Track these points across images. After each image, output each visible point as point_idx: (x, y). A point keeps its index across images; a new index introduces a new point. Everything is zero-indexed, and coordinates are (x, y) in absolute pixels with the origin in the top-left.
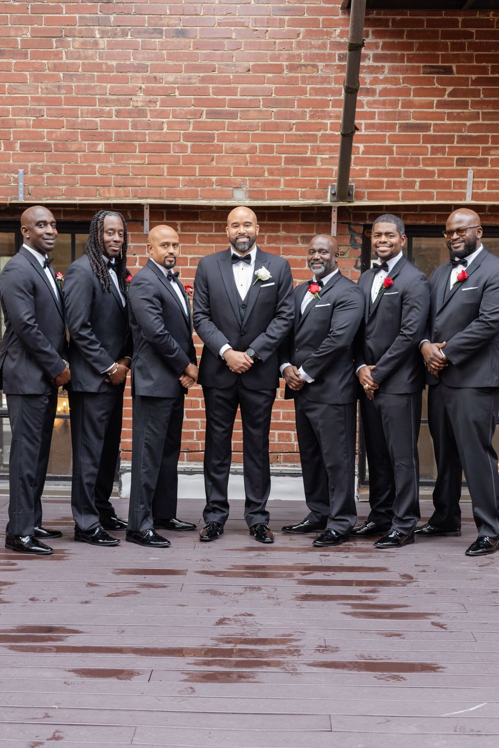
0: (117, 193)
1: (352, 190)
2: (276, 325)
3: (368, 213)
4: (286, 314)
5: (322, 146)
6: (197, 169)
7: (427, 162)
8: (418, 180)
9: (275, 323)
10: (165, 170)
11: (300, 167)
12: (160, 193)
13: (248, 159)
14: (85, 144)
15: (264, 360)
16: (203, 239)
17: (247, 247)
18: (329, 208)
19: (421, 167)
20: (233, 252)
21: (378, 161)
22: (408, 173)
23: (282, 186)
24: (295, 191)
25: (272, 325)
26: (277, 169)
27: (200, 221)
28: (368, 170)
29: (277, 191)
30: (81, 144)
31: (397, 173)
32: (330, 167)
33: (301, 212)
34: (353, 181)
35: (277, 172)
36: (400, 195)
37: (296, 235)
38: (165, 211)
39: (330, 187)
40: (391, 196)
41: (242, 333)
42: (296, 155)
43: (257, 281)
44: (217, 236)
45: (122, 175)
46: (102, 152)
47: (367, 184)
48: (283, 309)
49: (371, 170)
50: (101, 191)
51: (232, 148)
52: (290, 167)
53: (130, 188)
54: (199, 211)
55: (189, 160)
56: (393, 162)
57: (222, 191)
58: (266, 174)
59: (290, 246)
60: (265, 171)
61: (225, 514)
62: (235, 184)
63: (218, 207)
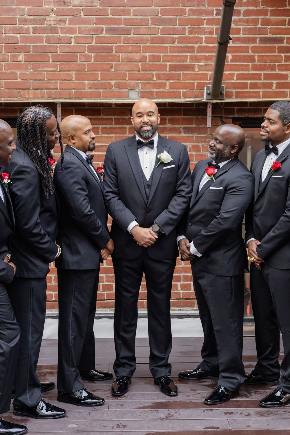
0: (35, 94)
1: (224, 90)
2: (176, 202)
3: (236, 108)
4: (185, 193)
5: (199, 56)
6: (99, 75)
7: (281, 68)
8: (275, 82)
9: (176, 200)
10: (74, 76)
11: (181, 72)
12: (70, 94)
13: (140, 66)
14: (8, 55)
15: (167, 234)
16: (104, 131)
17: (150, 134)
18: (205, 104)
19: (277, 71)
20: (138, 138)
21: (244, 67)
22: (267, 77)
23: (167, 88)
24: (178, 92)
25: (173, 203)
26: (163, 74)
27: (102, 117)
28: (235, 75)
29: (164, 92)
30: (5, 55)
31: (258, 77)
32: (205, 72)
33: (183, 108)
34: (224, 83)
35: (164, 76)
36: (261, 94)
37: (179, 126)
38: (74, 109)
39: (205, 88)
40: (254, 95)
41: (148, 210)
42: (178, 63)
43: (160, 163)
44: (116, 128)
45: (39, 80)
46: (22, 62)
47: (235, 86)
48: (182, 188)
49: (237, 75)
50: (22, 93)
51: (127, 58)
52: (174, 72)
53: (46, 90)
54: (102, 108)
55: (92, 68)
56: (255, 68)
57: (119, 92)
58: (155, 78)
59: (175, 135)
60: (153, 76)
61: (133, 368)
62: (130, 86)
63: (117, 105)
